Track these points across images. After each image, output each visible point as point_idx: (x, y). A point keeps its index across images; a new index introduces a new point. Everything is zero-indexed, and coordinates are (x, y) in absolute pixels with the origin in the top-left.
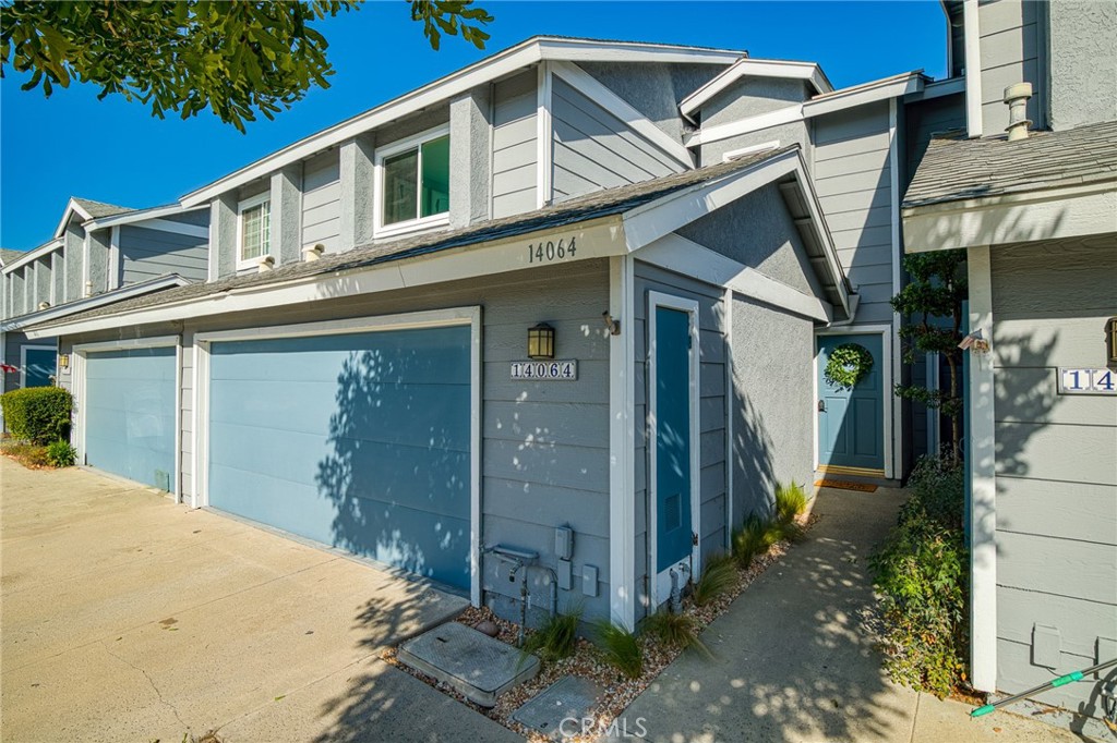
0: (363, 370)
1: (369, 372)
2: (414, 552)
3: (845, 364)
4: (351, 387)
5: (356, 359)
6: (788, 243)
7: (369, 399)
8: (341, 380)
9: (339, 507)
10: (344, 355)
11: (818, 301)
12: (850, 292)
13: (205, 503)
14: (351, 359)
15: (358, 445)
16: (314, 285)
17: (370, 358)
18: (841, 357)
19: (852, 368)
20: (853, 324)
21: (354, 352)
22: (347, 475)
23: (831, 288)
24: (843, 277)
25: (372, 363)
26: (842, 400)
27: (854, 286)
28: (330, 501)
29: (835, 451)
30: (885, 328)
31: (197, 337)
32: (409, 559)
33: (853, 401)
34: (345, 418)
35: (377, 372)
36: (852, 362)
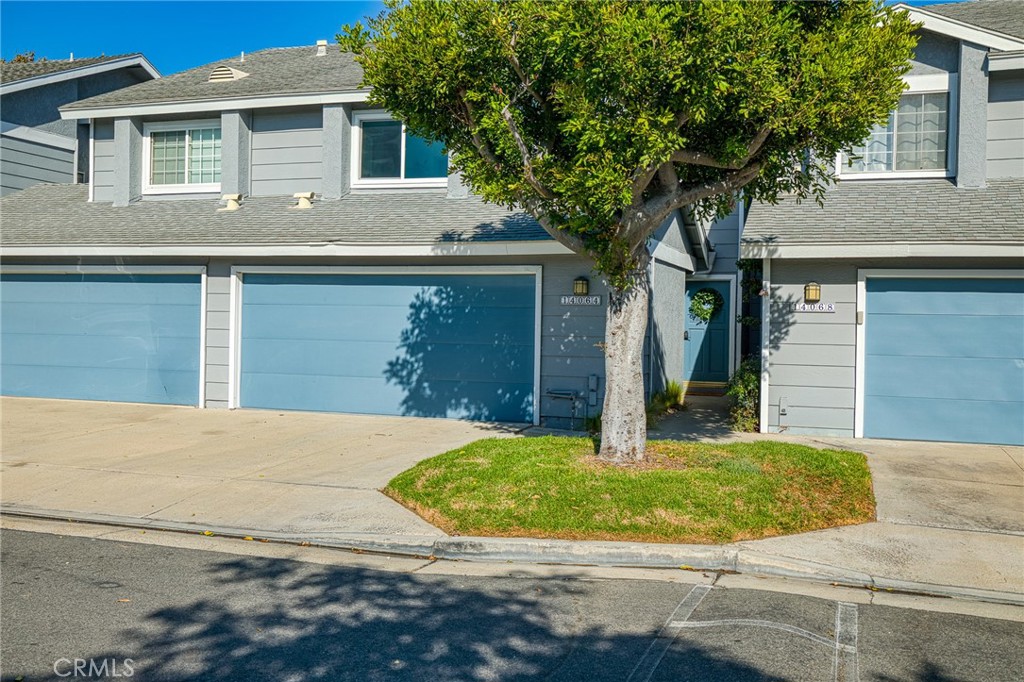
0: (436, 300)
1: (441, 302)
2: (480, 409)
3: (704, 304)
4: (424, 311)
5: (430, 293)
6: (675, 219)
7: (441, 319)
8: (412, 306)
9: (409, 390)
10: (418, 289)
11: (689, 256)
12: (710, 250)
13: (238, 406)
14: (423, 293)
15: (429, 348)
16: (430, 247)
17: (442, 292)
18: (701, 298)
19: (709, 306)
20: (711, 273)
21: (426, 288)
22: (418, 368)
23: (698, 247)
24: (706, 239)
25: (444, 296)
26: (700, 331)
27: (712, 245)
28: (400, 387)
29: (695, 371)
30: (732, 277)
31: (234, 269)
32: (476, 414)
33: (709, 332)
34: (416, 331)
35: (449, 301)
36: (709, 302)
